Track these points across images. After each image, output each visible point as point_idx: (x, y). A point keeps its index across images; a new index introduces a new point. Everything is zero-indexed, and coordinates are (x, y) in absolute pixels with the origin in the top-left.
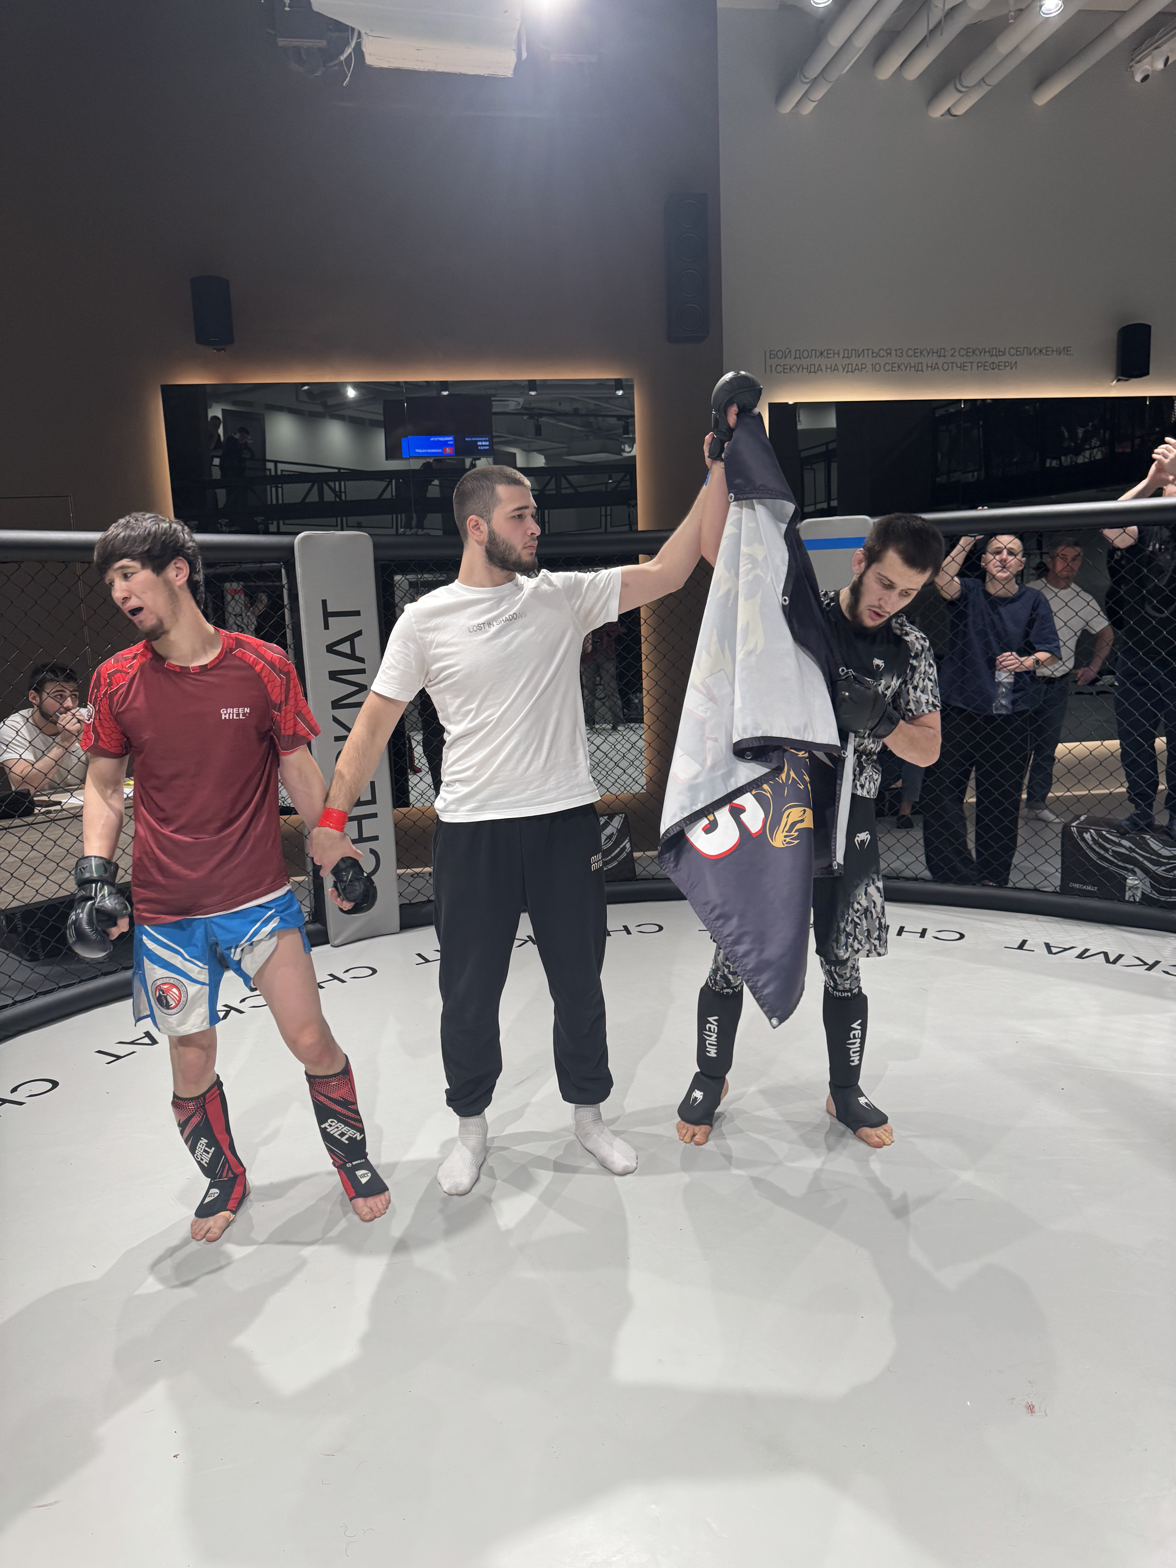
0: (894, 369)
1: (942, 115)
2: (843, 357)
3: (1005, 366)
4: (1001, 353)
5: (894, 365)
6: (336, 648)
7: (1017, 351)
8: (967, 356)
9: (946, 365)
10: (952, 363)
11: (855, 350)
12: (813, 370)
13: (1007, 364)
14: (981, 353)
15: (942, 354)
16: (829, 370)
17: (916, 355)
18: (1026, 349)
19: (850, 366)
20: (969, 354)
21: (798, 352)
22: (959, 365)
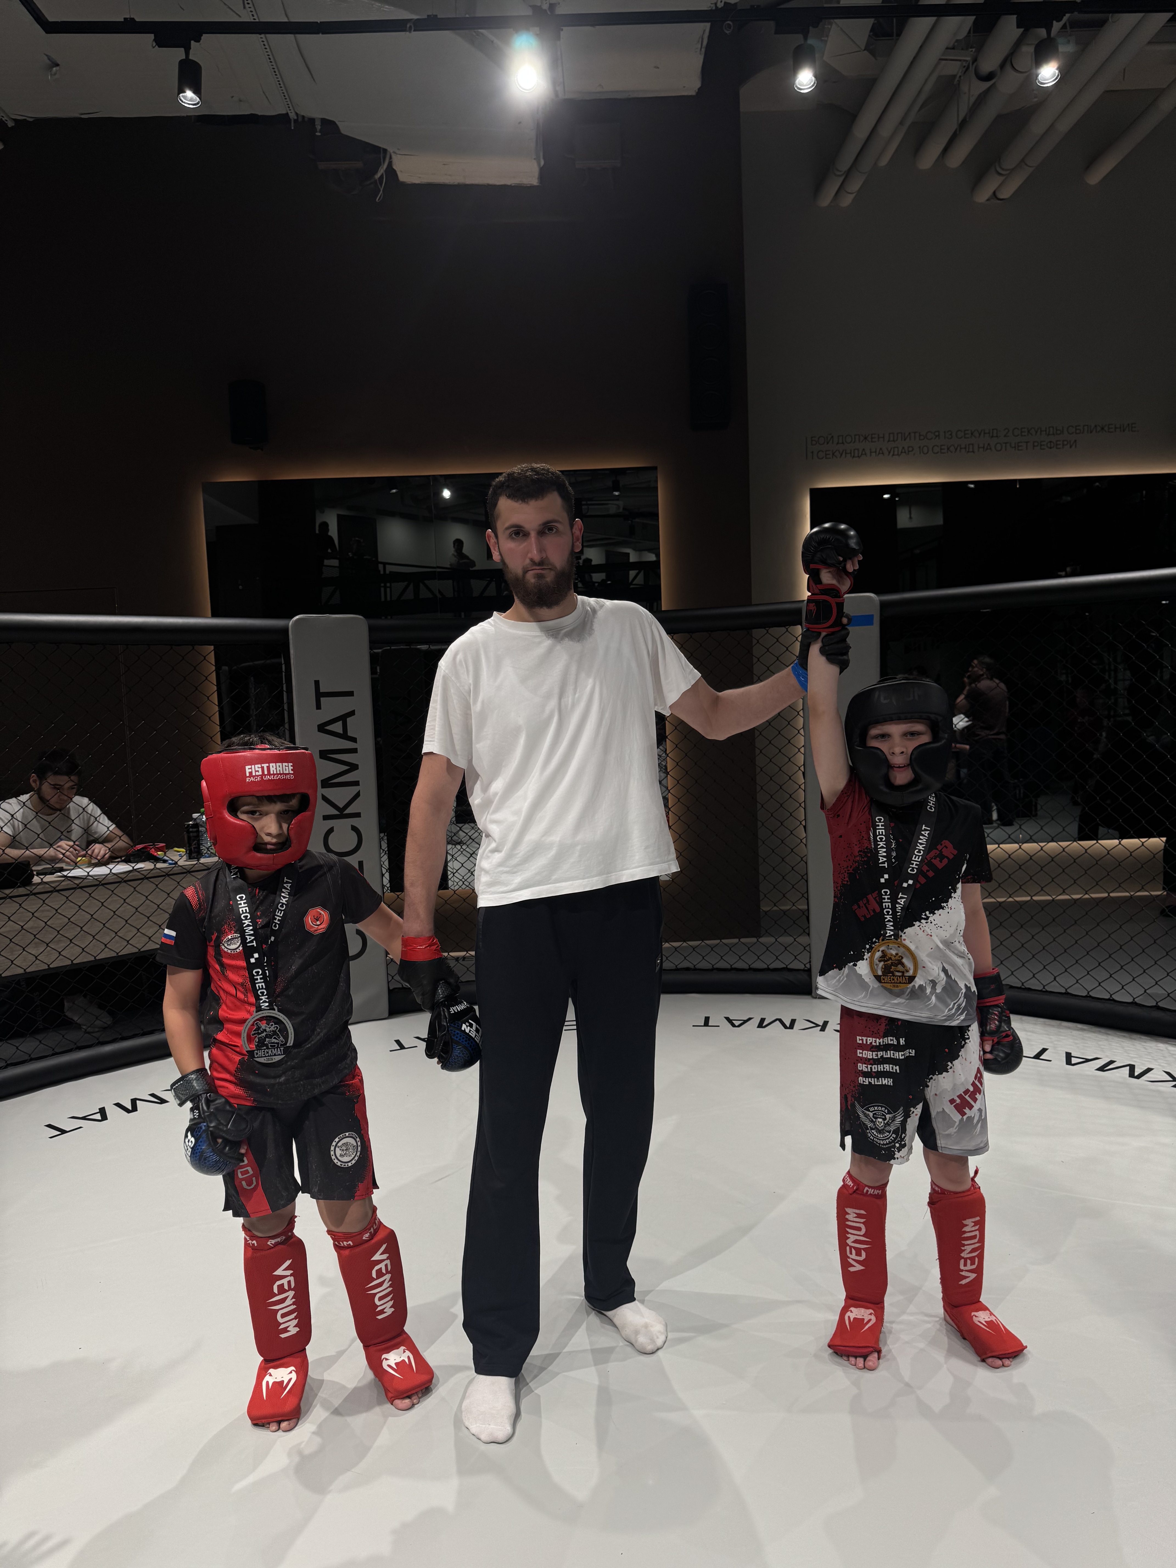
0: (943, 451)
1: (988, 200)
2: (889, 441)
3: (1063, 445)
4: (1058, 432)
5: (943, 447)
6: (328, 728)
7: (1076, 429)
8: (1022, 436)
9: (998, 445)
10: (1006, 443)
11: (902, 433)
12: (856, 455)
13: (1065, 443)
14: (1036, 432)
15: (995, 435)
16: (874, 454)
17: (967, 436)
18: (1086, 427)
19: (896, 449)
20: (1023, 434)
21: (841, 438)
22: (1013, 446)
